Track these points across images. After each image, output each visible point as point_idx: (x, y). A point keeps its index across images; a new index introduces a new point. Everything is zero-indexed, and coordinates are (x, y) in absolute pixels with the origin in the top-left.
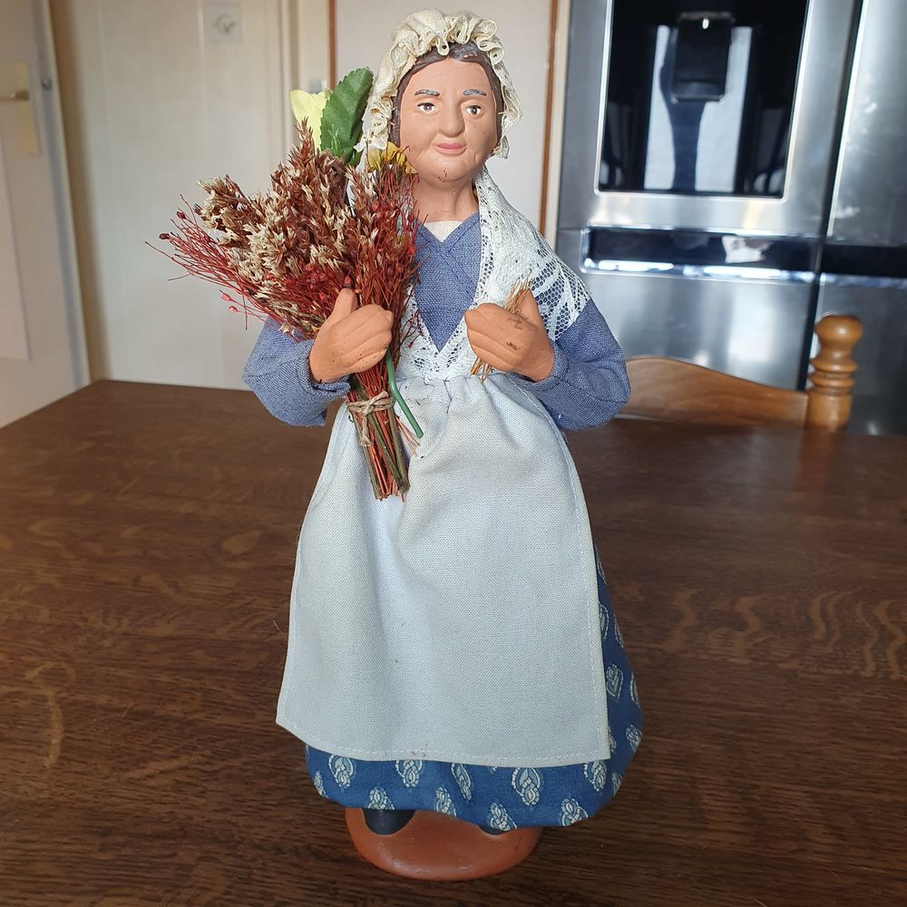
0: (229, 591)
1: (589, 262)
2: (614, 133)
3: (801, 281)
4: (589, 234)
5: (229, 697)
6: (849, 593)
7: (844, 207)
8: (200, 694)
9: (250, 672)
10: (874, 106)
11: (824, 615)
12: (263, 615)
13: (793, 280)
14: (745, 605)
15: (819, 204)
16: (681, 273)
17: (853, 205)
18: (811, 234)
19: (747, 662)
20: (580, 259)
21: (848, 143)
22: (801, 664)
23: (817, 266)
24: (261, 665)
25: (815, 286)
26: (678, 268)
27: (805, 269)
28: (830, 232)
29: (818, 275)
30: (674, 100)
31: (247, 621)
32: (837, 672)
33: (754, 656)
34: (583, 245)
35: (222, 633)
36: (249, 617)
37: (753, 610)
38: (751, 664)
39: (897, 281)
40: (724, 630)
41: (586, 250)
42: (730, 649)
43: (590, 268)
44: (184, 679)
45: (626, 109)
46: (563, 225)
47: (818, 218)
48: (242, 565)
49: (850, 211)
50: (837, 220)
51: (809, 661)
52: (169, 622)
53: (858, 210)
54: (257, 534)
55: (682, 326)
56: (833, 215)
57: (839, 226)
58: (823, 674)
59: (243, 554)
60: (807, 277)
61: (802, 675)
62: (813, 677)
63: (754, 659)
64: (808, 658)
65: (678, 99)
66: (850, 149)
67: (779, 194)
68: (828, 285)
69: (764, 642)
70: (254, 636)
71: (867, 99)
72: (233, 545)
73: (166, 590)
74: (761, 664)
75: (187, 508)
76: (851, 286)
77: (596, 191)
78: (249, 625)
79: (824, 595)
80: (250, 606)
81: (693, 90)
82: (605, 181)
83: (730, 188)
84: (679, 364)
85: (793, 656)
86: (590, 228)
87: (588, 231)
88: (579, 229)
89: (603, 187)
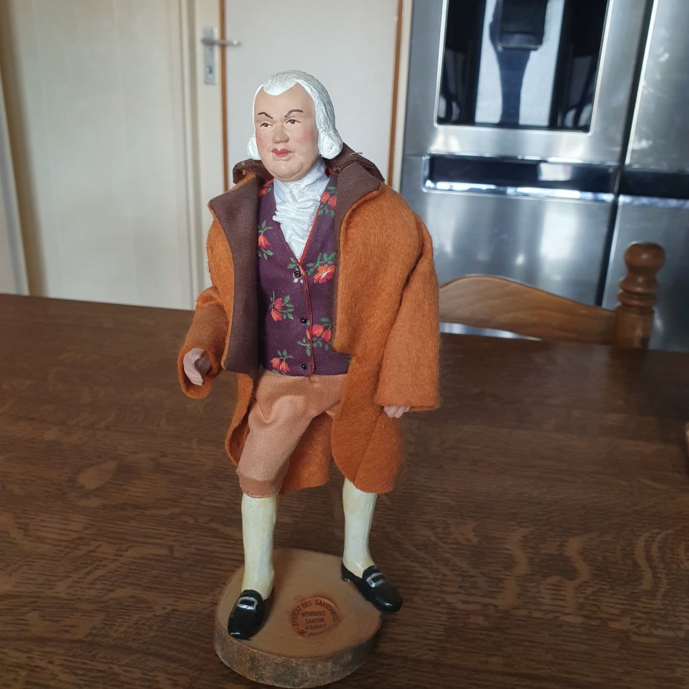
0: (76, 535)
1: (429, 183)
2: (451, 74)
3: (603, 201)
4: (430, 159)
5: (54, 677)
6: (671, 531)
7: (640, 140)
8: (23, 673)
9: (80, 641)
10: (666, 56)
11: (649, 559)
12: (105, 566)
13: (596, 200)
14: (573, 546)
15: (619, 138)
16: (504, 193)
17: (648, 139)
18: (612, 163)
19: (579, 620)
20: (422, 181)
21: (644, 87)
22: (632, 624)
23: (616, 189)
24: (94, 632)
25: (615, 205)
26: (501, 189)
27: (606, 191)
28: (628, 161)
29: (617, 195)
30: (500, 48)
31: (88, 574)
32: (670, 633)
33: (585, 612)
34: (424, 169)
35: (61, 589)
36: (91, 568)
37: (582, 554)
38: (582, 623)
39: (681, 202)
40: (555, 579)
41: (426, 173)
42: (562, 603)
43: (429, 188)
44: (13, 653)
45: (460, 57)
46: (407, 153)
47: (618, 149)
48: (94, 502)
49: (644, 144)
50: (633, 151)
51: (640, 618)
52: (10, 575)
53: (651, 142)
54: (112, 465)
55: (505, 236)
56: (631, 146)
57: (635, 156)
58: (656, 636)
59: (97, 489)
60: (608, 197)
61: (635, 638)
62: (646, 640)
63: (586, 617)
64: (638, 614)
65: (503, 48)
66: (645, 92)
67: (586, 129)
68: (625, 204)
69: (594, 593)
70: (93, 592)
71: (661, 50)
72: (89, 479)
73: (15, 534)
74: (593, 623)
75: (51, 434)
76: (644, 205)
77: (436, 125)
78: (90, 578)
79: (648, 534)
80: (93, 554)
81: (516, 41)
82: (442, 115)
83: (545, 123)
84: (505, 282)
85: (624, 612)
86: (430, 155)
87: (428, 157)
88: (421, 155)
89: (441, 121)
